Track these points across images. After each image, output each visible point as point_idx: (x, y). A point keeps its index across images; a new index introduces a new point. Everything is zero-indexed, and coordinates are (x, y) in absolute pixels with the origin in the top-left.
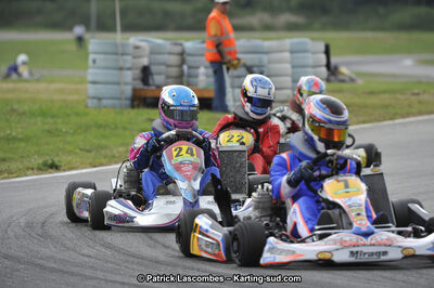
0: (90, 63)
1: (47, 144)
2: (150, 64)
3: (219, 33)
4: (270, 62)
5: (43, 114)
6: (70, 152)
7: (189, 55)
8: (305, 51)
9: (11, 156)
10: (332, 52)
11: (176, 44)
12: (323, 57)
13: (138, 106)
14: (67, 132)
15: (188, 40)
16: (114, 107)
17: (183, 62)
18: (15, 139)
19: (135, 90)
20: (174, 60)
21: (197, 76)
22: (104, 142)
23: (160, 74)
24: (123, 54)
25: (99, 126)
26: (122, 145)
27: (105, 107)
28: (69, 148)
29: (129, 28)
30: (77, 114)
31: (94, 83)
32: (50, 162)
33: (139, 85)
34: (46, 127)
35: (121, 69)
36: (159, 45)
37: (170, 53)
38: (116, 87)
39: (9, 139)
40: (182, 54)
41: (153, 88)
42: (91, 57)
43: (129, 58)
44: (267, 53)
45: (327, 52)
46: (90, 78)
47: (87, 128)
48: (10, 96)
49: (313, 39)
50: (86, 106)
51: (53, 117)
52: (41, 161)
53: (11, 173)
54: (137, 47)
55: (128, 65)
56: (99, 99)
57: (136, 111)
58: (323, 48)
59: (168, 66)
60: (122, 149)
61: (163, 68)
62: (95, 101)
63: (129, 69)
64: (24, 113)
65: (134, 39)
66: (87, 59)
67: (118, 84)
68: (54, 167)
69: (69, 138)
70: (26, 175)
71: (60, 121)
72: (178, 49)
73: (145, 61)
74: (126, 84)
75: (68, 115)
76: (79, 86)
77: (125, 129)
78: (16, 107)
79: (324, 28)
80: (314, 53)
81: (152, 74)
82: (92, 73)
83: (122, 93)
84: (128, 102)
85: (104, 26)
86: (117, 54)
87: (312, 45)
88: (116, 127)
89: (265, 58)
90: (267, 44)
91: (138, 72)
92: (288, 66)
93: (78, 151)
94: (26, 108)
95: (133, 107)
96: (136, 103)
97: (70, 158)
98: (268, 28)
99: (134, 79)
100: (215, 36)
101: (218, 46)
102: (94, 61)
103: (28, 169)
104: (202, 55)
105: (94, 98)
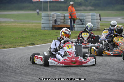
0: (42, 19)
1: (32, 38)
2: (57, 19)
3: (71, 11)
4: (86, 18)
5: (31, 31)
6: (37, 41)
7: (66, 17)
8: (95, 16)
9: (23, 41)
10: (101, 16)
11: (63, 14)
12: (99, 17)
13: (54, 29)
14: (36, 36)
15: (66, 13)
16: (48, 29)
17: (65, 18)
18: (24, 37)
19: (53, 25)
20: (62, 18)
21: (68, 22)
22: (45, 38)
23: (59, 21)
24: (50, 17)
25: (44, 34)
26: (50, 39)
27: (46, 30)
28: (37, 39)
29: (51, 10)
30: (39, 31)
31: (43, 24)
32: (32, 43)
33: (54, 24)
34: (31, 34)
35: (49, 20)
36: (59, 14)
37: (62, 16)
38: (48, 25)
39: (22, 37)
40: (64, 17)
41: (57, 25)
42: (42, 17)
43: (51, 18)
44: (85, 16)
45: (100, 16)
46: (42, 22)
47: (41, 35)
48: (22, 27)
49: (96, 13)
50: (41, 29)
51: (33, 32)
52: (30, 43)
53: (23, 46)
54: (53, 15)
55: (51, 19)
56: (44, 28)
57: (53, 30)
58: (99, 15)
59: (61, 19)
60: (50, 40)
61: (60, 20)
62: (43, 28)
63: (51, 20)
64: (26, 31)
65: (53, 13)
66: (41, 18)
67: (49, 24)
68: (34, 44)
69: (37, 37)
70: (27, 46)
71: (35, 33)
72: (63, 15)
73: (55, 18)
74: (51, 24)
75: (37, 32)
76: (39, 25)
77: (50, 35)
78: (24, 29)
79: (99, 10)
80: (97, 16)
81: (57, 22)
82: (42, 21)
83: (50, 26)
84: (51, 28)
85: (45, 10)
86: (48, 17)
87: (96, 14)
88: (48, 35)
89: (85, 17)
90: (85, 14)
91: (54, 21)
92: (90, 19)
93: (39, 40)
94: (26, 30)
95: (52, 29)
96: (53, 29)
97: (37, 42)
98: (85, 10)
99: (53, 23)
100: (70, 12)
101: (70, 14)
102: (43, 18)
103: (27, 45)
104: (68, 17)
105: (43, 27)
